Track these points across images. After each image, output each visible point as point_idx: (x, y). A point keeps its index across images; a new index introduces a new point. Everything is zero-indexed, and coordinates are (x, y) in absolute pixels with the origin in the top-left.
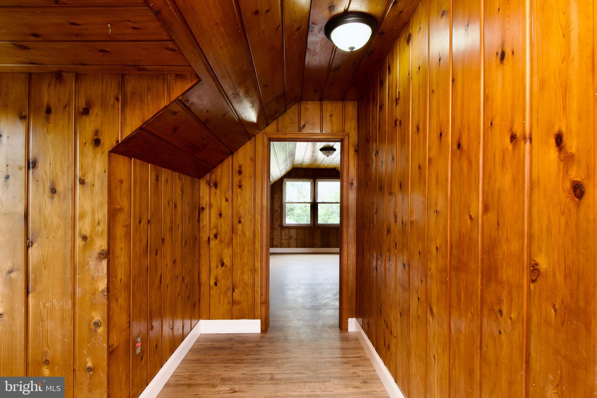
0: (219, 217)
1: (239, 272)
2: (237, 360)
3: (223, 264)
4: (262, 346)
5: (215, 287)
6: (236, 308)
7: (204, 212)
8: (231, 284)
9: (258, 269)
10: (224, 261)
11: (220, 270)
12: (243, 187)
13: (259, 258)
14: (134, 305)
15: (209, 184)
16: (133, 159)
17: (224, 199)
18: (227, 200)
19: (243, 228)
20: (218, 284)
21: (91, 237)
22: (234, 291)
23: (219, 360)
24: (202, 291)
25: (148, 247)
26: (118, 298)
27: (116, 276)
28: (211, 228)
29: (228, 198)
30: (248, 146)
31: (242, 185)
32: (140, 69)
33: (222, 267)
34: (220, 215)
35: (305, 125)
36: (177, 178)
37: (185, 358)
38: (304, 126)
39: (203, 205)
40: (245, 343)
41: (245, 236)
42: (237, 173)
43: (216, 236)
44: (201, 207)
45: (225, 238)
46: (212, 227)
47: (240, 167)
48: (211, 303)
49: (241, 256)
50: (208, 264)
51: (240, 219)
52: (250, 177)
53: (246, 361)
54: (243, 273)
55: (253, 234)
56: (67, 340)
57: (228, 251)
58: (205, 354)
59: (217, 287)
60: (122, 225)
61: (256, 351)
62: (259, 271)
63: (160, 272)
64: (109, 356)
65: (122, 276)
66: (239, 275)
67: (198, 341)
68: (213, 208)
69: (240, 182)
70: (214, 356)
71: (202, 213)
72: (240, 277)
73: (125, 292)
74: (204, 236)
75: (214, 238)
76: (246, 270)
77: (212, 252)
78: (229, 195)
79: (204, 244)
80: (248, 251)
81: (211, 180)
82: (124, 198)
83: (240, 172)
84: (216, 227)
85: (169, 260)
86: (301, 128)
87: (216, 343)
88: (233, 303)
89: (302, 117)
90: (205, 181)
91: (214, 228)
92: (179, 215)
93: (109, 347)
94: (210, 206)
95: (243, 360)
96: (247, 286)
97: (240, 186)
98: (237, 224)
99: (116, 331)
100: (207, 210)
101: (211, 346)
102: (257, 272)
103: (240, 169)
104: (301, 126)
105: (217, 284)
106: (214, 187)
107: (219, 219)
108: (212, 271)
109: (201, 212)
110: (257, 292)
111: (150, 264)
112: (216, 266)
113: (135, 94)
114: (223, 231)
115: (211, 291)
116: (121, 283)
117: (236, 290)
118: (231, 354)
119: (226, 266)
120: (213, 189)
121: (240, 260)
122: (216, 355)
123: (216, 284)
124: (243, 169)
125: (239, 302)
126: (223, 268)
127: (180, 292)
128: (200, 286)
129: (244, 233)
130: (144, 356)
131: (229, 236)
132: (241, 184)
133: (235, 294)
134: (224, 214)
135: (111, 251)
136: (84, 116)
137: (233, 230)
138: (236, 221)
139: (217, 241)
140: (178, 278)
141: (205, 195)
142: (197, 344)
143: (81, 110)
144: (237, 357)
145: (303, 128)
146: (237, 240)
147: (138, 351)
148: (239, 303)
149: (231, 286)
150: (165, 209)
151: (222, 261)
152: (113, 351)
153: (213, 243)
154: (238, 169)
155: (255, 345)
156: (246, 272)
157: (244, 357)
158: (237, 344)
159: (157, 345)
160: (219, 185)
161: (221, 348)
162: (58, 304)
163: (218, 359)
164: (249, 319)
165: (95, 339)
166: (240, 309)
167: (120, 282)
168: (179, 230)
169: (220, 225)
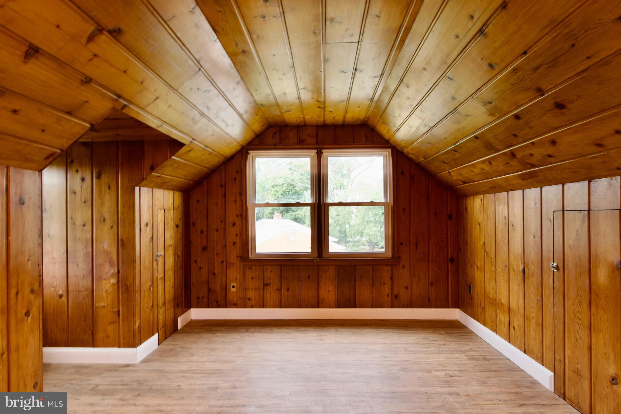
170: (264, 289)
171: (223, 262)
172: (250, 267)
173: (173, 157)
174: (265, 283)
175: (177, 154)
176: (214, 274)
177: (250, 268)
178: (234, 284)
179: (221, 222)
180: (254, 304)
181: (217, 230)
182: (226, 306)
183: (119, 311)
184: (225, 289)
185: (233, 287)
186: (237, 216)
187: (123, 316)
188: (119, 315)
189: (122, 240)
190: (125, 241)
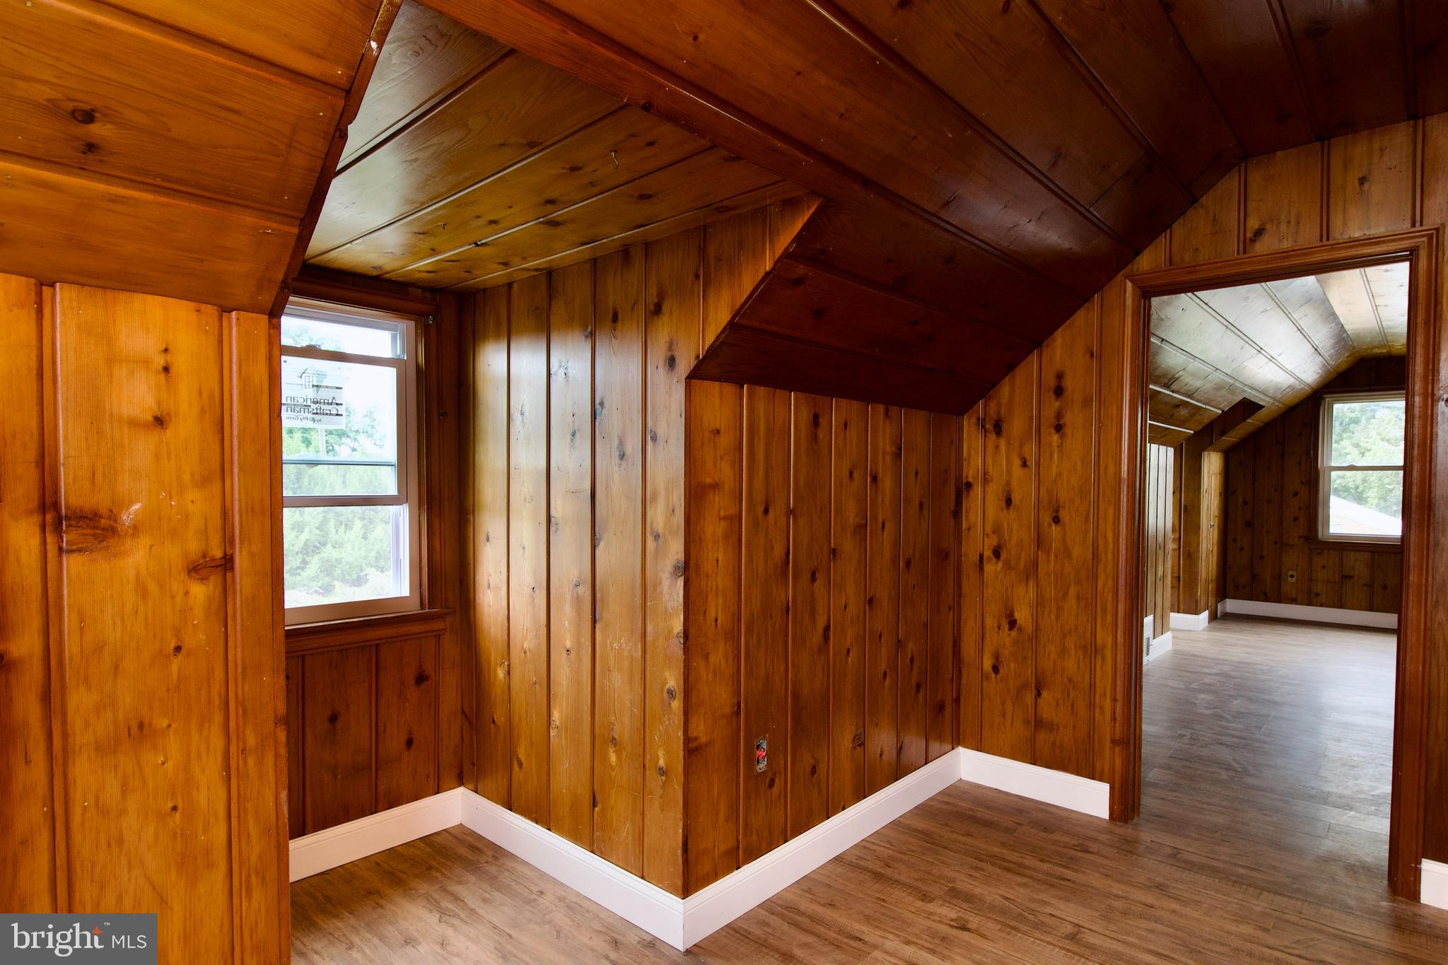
0: (1004, 506)
1: (1052, 649)
2: (1008, 861)
3: (1012, 624)
4: (1092, 853)
5: (993, 675)
6: (1042, 737)
7: (971, 493)
8: (1034, 676)
9: (1104, 647)
10: (1017, 615)
11: (1007, 637)
12: (1068, 430)
13: (1109, 618)
14: (750, 673)
15: (983, 427)
16: (745, 386)
17: (1017, 462)
18: (1024, 464)
19: (1064, 536)
20: (1001, 671)
21: (664, 535)
22: (1039, 694)
23: (970, 848)
24: (964, 681)
25: (788, 563)
26: (708, 654)
27: (705, 612)
28: (986, 532)
29: (1028, 457)
30: (1083, 320)
31: (1065, 424)
32: (721, 209)
33: (1011, 629)
34: (1009, 502)
35: (1263, 229)
36: (881, 417)
37: (902, 820)
38: (1259, 233)
39: (970, 477)
40: (1052, 832)
41: (1069, 556)
42: (1052, 394)
43: (997, 553)
44: (964, 481)
45: (1020, 558)
46: (988, 529)
47: (1060, 376)
48: (983, 713)
49: (1059, 609)
50: (979, 619)
51: (1057, 511)
52: (1087, 402)
53: (1033, 873)
54: (1063, 653)
55: (1093, 554)
56: (635, 710)
57: (1027, 592)
58: (946, 825)
59: (998, 677)
60: (719, 517)
61: (1071, 858)
62: (1108, 653)
63: (825, 617)
64: (686, 757)
65: (720, 614)
66: (1053, 656)
67: (947, 792)
68: (991, 484)
69: (1059, 416)
70: (963, 835)
71: (968, 495)
72: (1055, 662)
73: (725, 643)
74: (970, 551)
75: (992, 556)
76: (1073, 646)
77: (989, 591)
78: (1031, 451)
79: (969, 571)
80: (1078, 598)
81: (987, 416)
82: (723, 464)
83: (1059, 391)
84: (997, 530)
85: (851, 594)
86: (1248, 242)
87: (981, 809)
88: (1039, 724)
89: (1251, 206)
90: (974, 420)
91: (993, 532)
92: (887, 500)
93: (687, 739)
94: (985, 480)
95: (1026, 867)
96: (1074, 688)
97: (1059, 428)
98: (1050, 525)
99: (705, 714)
100: (978, 489)
101: (968, 812)
102: (1103, 656)
103: (1060, 382)
104: (1249, 235)
105: (998, 670)
106: (993, 433)
107: (1005, 510)
108: (988, 636)
109: (964, 494)
110: (1102, 708)
111: (794, 597)
112: (996, 625)
113: (722, 260)
114: (1014, 542)
115: (985, 684)
116: (716, 625)
117: (1045, 694)
118: (1003, 844)
119: (1020, 630)
120: (992, 436)
121: (1057, 619)
122: (969, 835)
123: (996, 669)
124: (1068, 382)
125: (1052, 725)
126: (1014, 633)
127: (888, 670)
128: (960, 668)
129: (1067, 552)
130: (777, 781)
131: (1030, 554)
132: (1062, 422)
133: (1041, 701)
134: (1016, 498)
135: (692, 564)
136: (655, 318)
137: (1040, 541)
138: (1046, 518)
139: (1000, 564)
140: (883, 639)
141: (973, 452)
142: (942, 799)
143: (652, 308)
144: (1014, 857)
145: (1253, 241)
146: (1048, 566)
147: (762, 766)
148: (1051, 727)
149: (1034, 679)
150: (840, 485)
151: (1012, 615)
152: (697, 749)
153: (991, 568)
154: (1052, 383)
155: (1076, 843)
156: (1073, 653)
157: (1030, 861)
158: (1032, 827)
159: (814, 767)
160: (1005, 427)
161: (988, 824)
162: (626, 647)
163: (967, 845)
164: (1078, 774)
165: (669, 720)
166: (1054, 743)
167: (713, 623)
168: (886, 533)
169: (1006, 526)
170: (1342, 583)
171: (1276, 543)
172: (1319, 551)
173: (1248, 420)
174: (1344, 573)
175: (1252, 418)
176: (1262, 557)
177: (1320, 554)
178: (1294, 573)
179: (1276, 490)
180: (1324, 601)
181: (1269, 501)
182: (1279, 601)
183: (1179, 577)
184: (1279, 578)
185: (1292, 576)
186: (1302, 483)
187: (1184, 582)
188: (1179, 581)
189: (1185, 506)
190: (1188, 508)
